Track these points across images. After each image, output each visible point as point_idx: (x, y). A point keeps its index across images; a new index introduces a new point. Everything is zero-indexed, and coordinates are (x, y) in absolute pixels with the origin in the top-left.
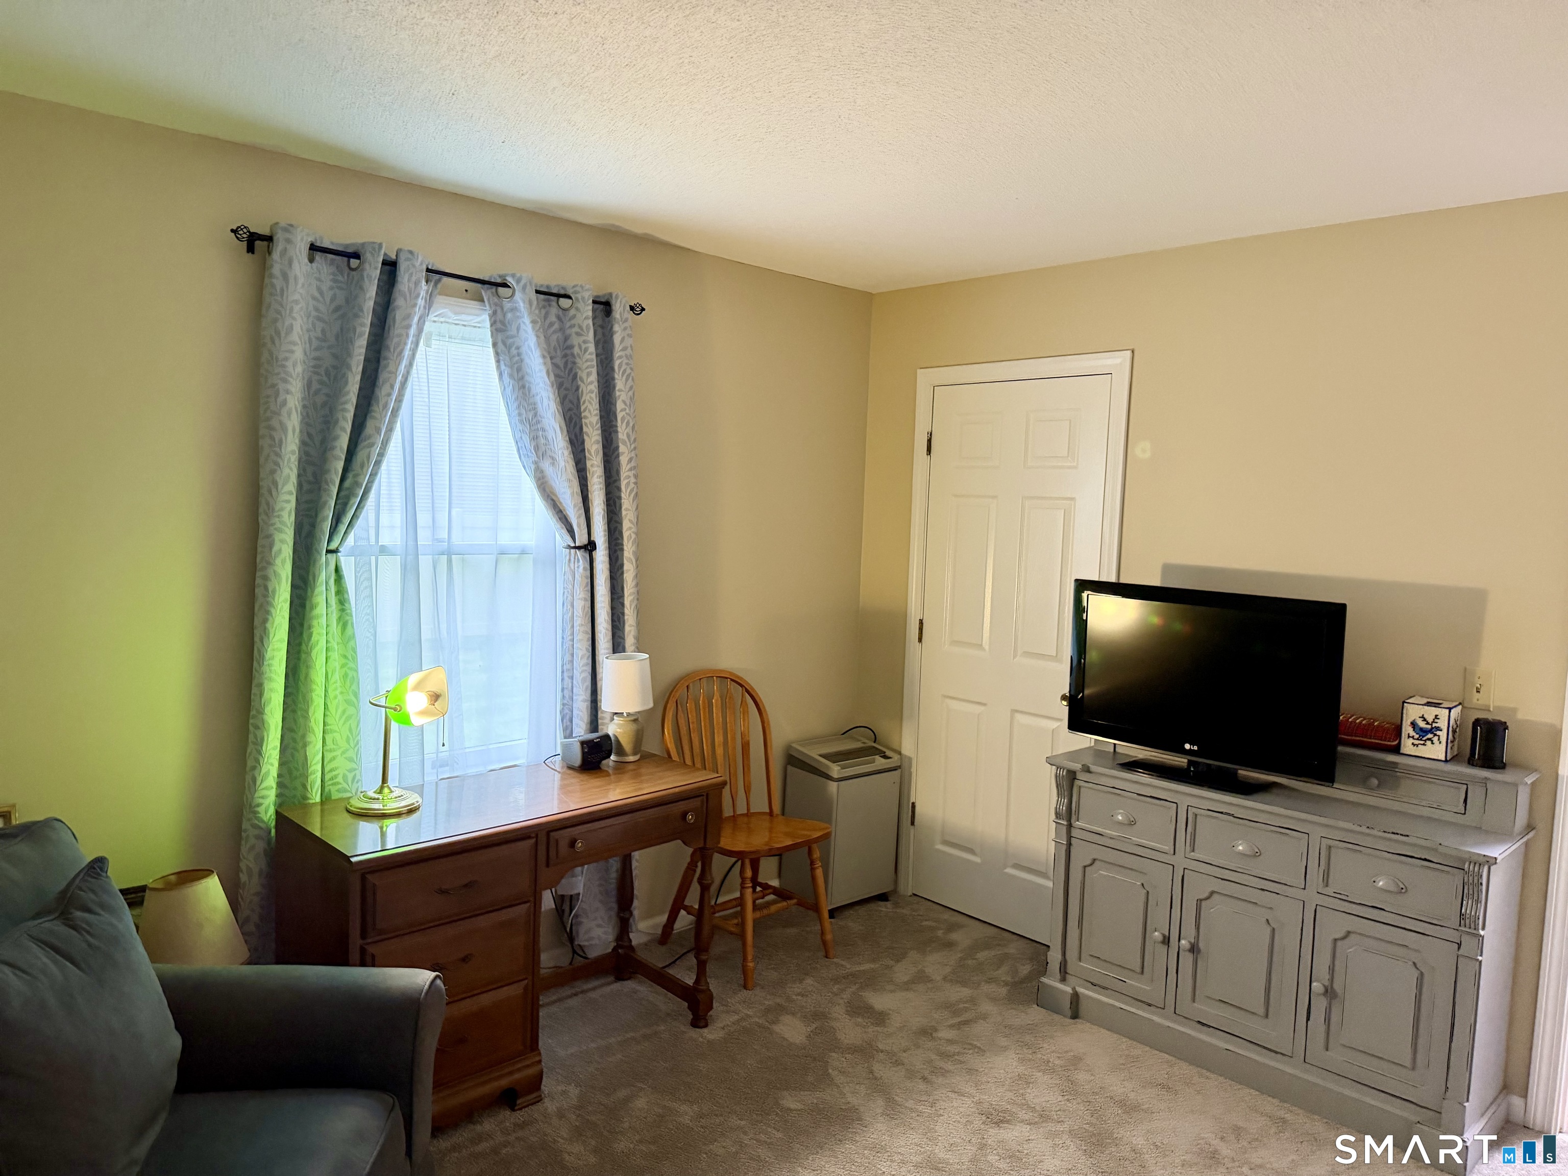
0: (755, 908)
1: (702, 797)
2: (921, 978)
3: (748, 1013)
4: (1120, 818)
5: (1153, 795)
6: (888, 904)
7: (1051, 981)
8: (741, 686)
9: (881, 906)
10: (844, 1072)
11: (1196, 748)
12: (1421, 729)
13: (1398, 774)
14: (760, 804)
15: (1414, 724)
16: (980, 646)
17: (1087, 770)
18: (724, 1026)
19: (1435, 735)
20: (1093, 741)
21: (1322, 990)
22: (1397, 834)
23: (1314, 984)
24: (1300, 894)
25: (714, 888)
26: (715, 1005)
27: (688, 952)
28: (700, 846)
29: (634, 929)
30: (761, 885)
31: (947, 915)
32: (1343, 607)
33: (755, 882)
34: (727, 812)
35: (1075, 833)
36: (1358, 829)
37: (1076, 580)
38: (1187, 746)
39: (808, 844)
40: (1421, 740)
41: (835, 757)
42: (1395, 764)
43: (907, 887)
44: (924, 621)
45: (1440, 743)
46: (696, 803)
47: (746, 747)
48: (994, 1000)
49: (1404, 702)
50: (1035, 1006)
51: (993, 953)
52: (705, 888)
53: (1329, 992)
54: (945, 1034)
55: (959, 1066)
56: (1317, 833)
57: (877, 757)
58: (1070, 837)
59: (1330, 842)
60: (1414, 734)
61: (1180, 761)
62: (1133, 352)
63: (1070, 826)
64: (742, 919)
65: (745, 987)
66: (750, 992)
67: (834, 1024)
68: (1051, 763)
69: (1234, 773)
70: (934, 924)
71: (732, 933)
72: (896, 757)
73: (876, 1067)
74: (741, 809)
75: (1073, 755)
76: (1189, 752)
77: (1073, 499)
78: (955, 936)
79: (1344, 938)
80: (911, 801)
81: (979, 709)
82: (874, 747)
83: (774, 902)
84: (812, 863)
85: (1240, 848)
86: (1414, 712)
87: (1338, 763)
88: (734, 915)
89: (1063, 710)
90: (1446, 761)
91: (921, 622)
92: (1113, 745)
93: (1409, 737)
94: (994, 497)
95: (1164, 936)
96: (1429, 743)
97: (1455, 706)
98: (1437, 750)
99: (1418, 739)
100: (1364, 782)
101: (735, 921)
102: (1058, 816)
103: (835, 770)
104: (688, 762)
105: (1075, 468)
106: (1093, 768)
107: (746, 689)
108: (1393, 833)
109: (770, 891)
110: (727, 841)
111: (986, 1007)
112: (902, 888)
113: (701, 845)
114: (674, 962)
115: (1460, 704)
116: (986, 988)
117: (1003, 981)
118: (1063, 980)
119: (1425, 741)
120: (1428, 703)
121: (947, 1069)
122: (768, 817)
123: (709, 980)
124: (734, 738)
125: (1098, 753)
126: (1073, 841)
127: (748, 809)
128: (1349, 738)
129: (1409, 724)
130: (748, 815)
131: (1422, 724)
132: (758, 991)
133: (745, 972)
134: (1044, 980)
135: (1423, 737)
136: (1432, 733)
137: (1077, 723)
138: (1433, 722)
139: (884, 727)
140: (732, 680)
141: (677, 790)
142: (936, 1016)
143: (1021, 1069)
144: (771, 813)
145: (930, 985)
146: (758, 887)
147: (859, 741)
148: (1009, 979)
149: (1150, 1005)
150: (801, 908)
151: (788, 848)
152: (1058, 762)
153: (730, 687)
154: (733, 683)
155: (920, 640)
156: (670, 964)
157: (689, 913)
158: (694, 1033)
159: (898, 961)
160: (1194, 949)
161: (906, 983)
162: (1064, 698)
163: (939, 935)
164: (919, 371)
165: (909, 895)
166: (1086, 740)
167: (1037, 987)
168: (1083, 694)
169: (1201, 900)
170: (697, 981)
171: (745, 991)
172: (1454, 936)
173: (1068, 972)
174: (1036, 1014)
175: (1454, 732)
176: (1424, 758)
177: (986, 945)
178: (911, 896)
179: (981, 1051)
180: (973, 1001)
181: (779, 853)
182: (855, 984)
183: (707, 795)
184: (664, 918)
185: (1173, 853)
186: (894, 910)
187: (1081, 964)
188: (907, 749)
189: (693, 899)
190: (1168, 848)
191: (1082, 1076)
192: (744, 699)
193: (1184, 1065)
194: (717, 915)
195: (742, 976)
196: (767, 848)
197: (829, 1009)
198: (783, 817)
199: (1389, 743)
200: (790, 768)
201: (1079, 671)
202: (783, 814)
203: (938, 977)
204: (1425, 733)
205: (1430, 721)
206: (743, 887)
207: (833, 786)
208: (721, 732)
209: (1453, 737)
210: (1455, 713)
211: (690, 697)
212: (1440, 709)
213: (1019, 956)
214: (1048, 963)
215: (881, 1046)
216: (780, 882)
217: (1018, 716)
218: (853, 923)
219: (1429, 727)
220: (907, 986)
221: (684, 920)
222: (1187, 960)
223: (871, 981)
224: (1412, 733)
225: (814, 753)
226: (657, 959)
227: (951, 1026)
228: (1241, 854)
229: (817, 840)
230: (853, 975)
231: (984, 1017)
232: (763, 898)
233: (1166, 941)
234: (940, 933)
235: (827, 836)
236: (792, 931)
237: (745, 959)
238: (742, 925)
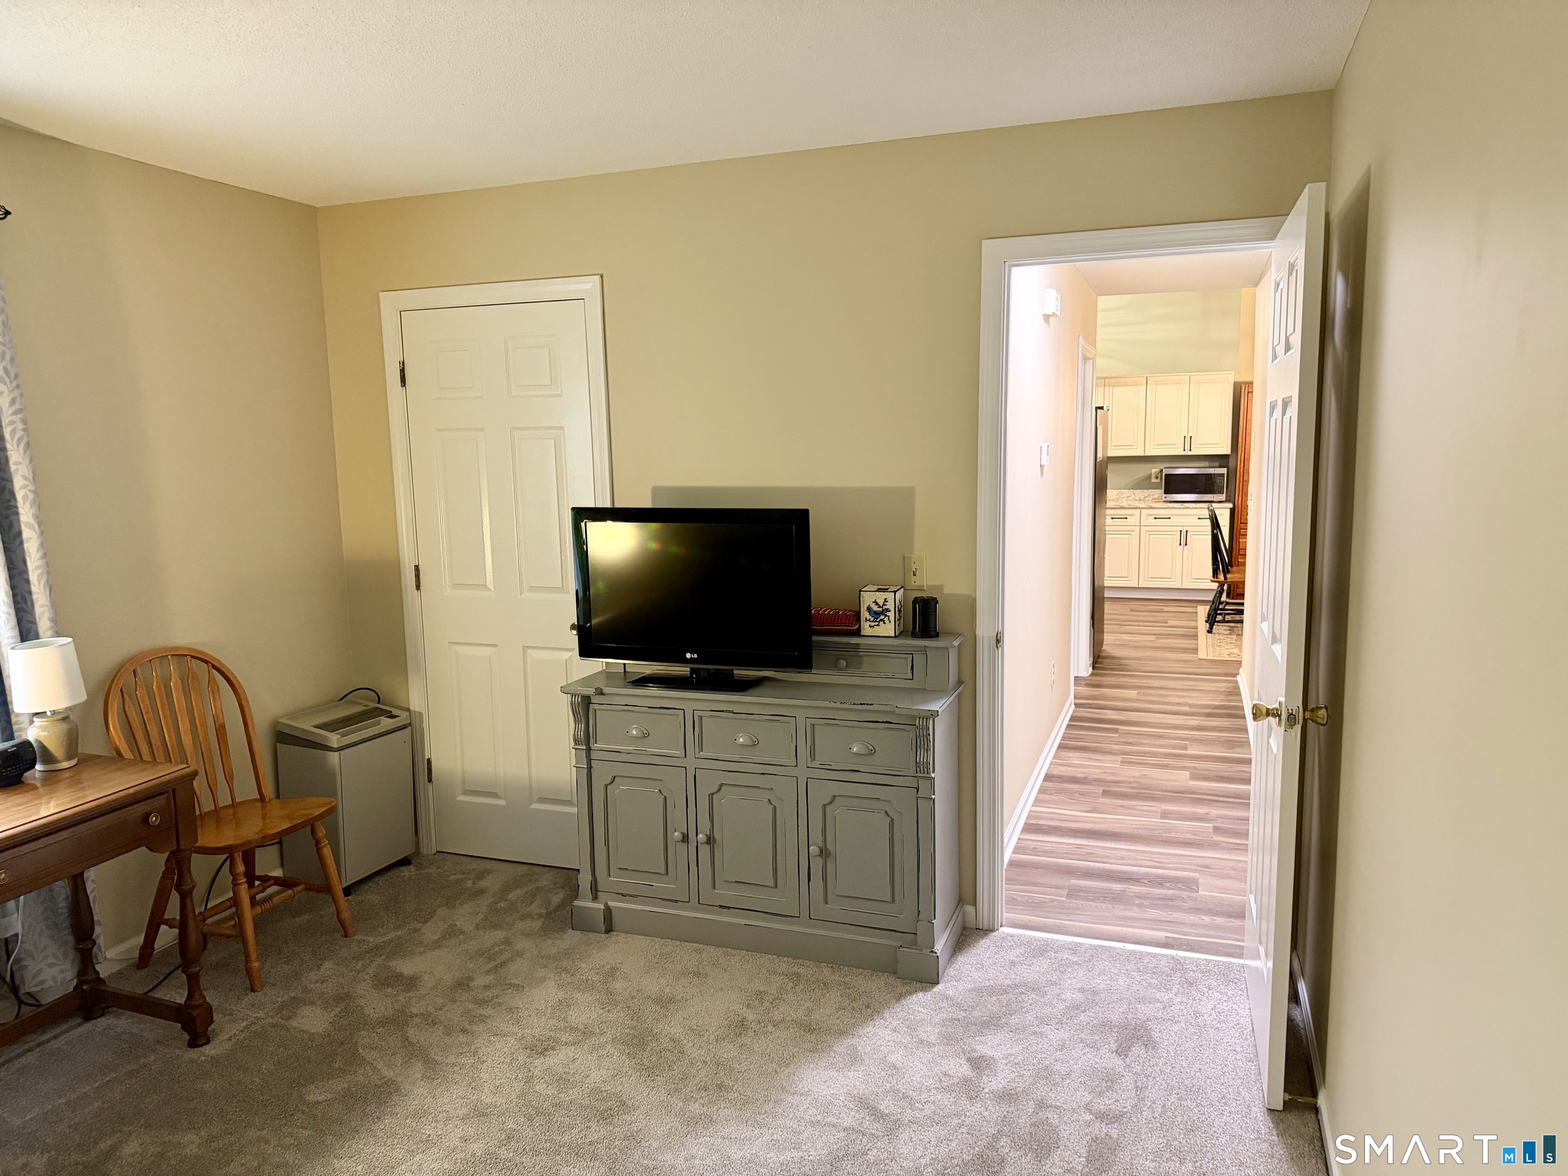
0: (253, 903)
1: (166, 795)
2: (453, 932)
3: (258, 1015)
4: (635, 733)
5: (662, 706)
6: (411, 867)
7: (584, 903)
8: (206, 662)
9: (403, 872)
10: (376, 1048)
11: (696, 656)
12: (875, 612)
13: (861, 653)
14: (246, 790)
15: (869, 609)
16: (484, 587)
17: (600, 692)
18: (231, 1037)
19: (886, 616)
20: (604, 664)
21: (818, 851)
22: (864, 704)
23: (811, 848)
24: (793, 771)
25: (198, 893)
26: (216, 1017)
27: (176, 969)
28: (173, 849)
29: (100, 958)
30: (259, 878)
31: (475, 865)
32: (807, 511)
33: (251, 876)
34: (208, 806)
35: (594, 755)
36: (832, 705)
37: (573, 509)
38: (688, 656)
39: (311, 824)
40: (876, 621)
41: (331, 726)
42: (857, 646)
43: (429, 846)
44: (420, 567)
45: (890, 622)
46: (161, 801)
47: (221, 730)
48: (528, 935)
49: (860, 591)
50: (570, 931)
51: (525, 890)
52: (185, 896)
53: (824, 853)
54: (480, 981)
55: (497, 1009)
56: (801, 715)
57: (382, 718)
58: (589, 760)
59: (813, 721)
60: (871, 617)
61: (682, 670)
62: (602, 276)
63: (589, 749)
64: (239, 919)
65: (253, 990)
66: (260, 994)
67: (362, 1002)
68: (565, 692)
69: (731, 674)
70: (460, 877)
71: (228, 936)
72: (404, 715)
73: (411, 1032)
74: (224, 800)
75: (586, 681)
76: (691, 661)
77: (562, 428)
78: (483, 883)
79: (830, 803)
80: (427, 757)
81: (488, 651)
82: (378, 708)
83: (279, 893)
84: (318, 843)
85: (741, 740)
86: (869, 599)
87: (813, 652)
88: (231, 918)
89: (573, 639)
90: (896, 637)
91: (417, 568)
92: (623, 666)
93: (866, 620)
94: (482, 430)
95: (683, 834)
96: (881, 623)
97: (898, 590)
98: (888, 628)
99: (873, 621)
100: (835, 666)
101: (232, 923)
102: (577, 742)
103: (334, 739)
104: (147, 756)
105: (559, 396)
106: (606, 690)
107: (212, 664)
108: (861, 704)
109: (273, 881)
110: (208, 837)
111: (522, 944)
112: (424, 850)
113: (175, 848)
114: (160, 984)
115: (902, 587)
116: (519, 925)
117: (537, 914)
118: (595, 898)
119: (879, 622)
120: (879, 589)
121: (487, 1015)
122: (259, 804)
123: (205, 993)
124: (204, 725)
125: (608, 675)
126: (593, 763)
127: (233, 799)
128: (821, 628)
129: (866, 609)
130: (234, 805)
131: (875, 608)
132: (268, 990)
133: (249, 972)
134: (577, 903)
135: (877, 618)
136: (883, 615)
137: (587, 649)
138: (884, 605)
139: (385, 685)
140: (192, 657)
141: (131, 791)
142: (471, 966)
143: (561, 995)
144: (262, 799)
145: (461, 937)
146: (256, 882)
147: (360, 704)
148: (543, 911)
149: (676, 901)
150: (311, 893)
151: (285, 832)
152: (572, 689)
153: (191, 665)
154: (193, 659)
155: (418, 587)
156: (154, 988)
157: (171, 927)
158: (193, 1054)
159: (425, 922)
160: (710, 840)
161: (437, 941)
162: (573, 627)
163: (470, 885)
164: (381, 294)
165: (433, 853)
166: (598, 665)
167: (570, 912)
168: (591, 624)
169: (713, 794)
170: (190, 997)
171: (252, 994)
172: (911, 782)
173: (599, 889)
174: (571, 937)
175: (900, 611)
176: (879, 637)
177: (517, 884)
178: (435, 854)
179: (519, 988)
180: (507, 941)
181: (279, 839)
182: (381, 956)
183: (174, 790)
184: (141, 939)
185: (684, 756)
186: (417, 872)
187: (611, 879)
188: (416, 704)
189: (173, 910)
190: (679, 752)
191: (618, 985)
192: (211, 677)
193: (711, 949)
194: (209, 921)
195: (248, 979)
196: (260, 836)
197: (353, 988)
198: (278, 800)
199: (852, 628)
200: (278, 744)
201: (584, 601)
202: (278, 797)
203: (469, 927)
204: (878, 615)
205: (881, 604)
206: (235, 884)
207: (334, 757)
208: (187, 719)
209: (899, 615)
210: (899, 594)
211: (139, 683)
212: (888, 593)
213: (551, 886)
214: (579, 886)
215: (414, 1011)
216: (283, 871)
217: (529, 651)
218: (372, 895)
219: (881, 609)
220: (437, 945)
221: (167, 936)
222: (705, 851)
223: (398, 949)
224: (869, 617)
225: (307, 725)
226: (136, 986)
227: (488, 972)
228: (742, 745)
229: (320, 817)
230: (377, 947)
231: (520, 954)
232: (264, 891)
233: (685, 838)
234: (469, 884)
235: (332, 811)
236: (304, 918)
237: (247, 960)
238: (240, 925)
